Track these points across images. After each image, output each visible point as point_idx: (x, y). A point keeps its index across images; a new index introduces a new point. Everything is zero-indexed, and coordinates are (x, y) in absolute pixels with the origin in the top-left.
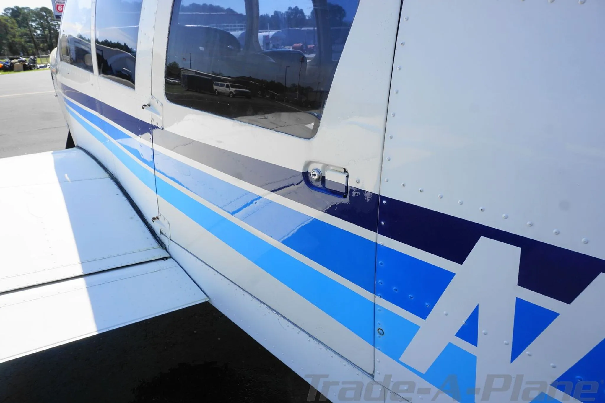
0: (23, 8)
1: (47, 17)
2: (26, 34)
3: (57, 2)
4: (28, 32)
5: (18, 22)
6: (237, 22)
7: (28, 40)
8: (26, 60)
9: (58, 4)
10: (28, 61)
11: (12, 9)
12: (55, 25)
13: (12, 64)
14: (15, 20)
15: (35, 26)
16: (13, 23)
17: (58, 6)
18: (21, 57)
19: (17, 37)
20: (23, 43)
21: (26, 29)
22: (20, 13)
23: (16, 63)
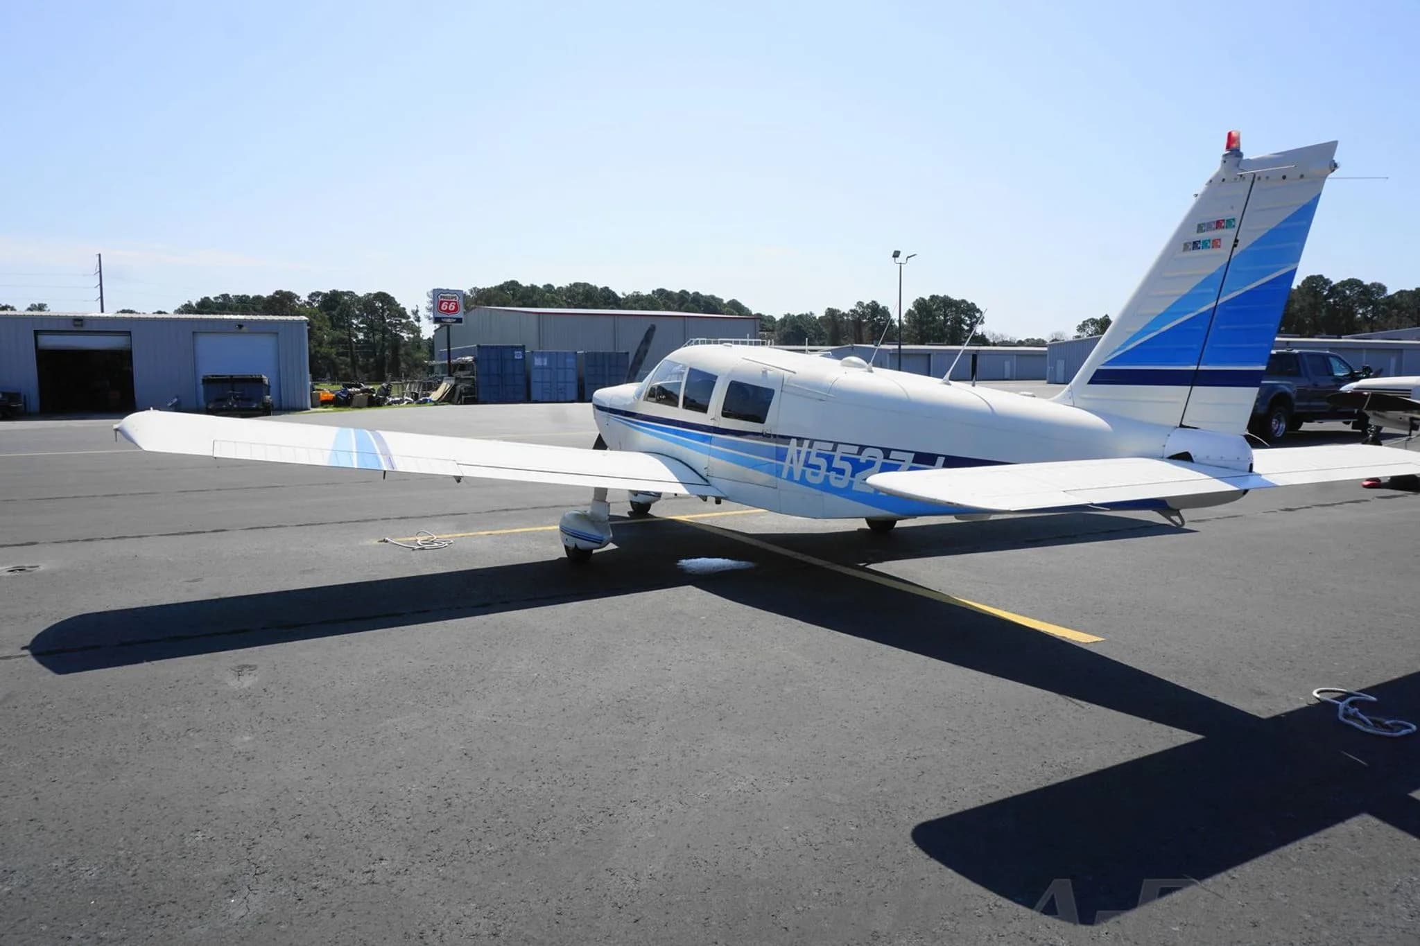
0: (343, 293)
1: (384, 311)
2: (341, 341)
3: (441, 297)
4: (347, 337)
5: (331, 318)
6: (748, 335)
7: (341, 350)
8: (373, 389)
9: (442, 299)
10: (376, 391)
11: (326, 295)
12: (395, 326)
13: (351, 395)
14: (327, 314)
15: (357, 326)
16: (323, 319)
17: (442, 302)
18: (362, 385)
19: (324, 345)
20: (334, 356)
21: (343, 331)
22: (338, 303)
23: (358, 393)
